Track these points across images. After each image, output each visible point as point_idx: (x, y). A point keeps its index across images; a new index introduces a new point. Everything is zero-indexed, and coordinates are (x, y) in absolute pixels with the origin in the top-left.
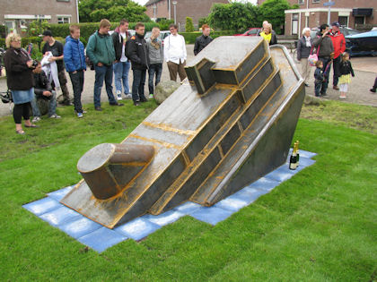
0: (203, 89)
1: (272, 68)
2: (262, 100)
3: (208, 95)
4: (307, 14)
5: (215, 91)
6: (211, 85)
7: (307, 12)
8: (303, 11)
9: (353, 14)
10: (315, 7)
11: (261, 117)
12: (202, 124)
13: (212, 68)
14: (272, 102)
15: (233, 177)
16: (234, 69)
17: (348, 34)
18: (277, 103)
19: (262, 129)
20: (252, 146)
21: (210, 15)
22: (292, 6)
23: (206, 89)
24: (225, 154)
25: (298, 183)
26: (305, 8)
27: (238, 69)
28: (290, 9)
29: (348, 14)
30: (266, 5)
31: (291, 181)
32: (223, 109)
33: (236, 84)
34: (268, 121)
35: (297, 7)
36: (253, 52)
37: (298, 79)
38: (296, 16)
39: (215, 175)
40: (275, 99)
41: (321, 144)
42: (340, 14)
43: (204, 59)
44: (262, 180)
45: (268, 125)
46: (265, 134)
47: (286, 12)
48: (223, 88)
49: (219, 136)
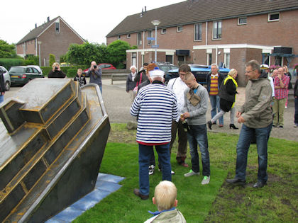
0: (12, 128)
1: (79, 106)
2: (68, 136)
3: (16, 134)
4: (143, 53)
5: (24, 129)
6: (20, 124)
7: (143, 51)
8: (140, 50)
9: (176, 53)
10: (149, 48)
11: (67, 152)
12: (4, 164)
13: (20, 109)
14: (78, 137)
15: (33, 212)
16: (39, 110)
17: (171, 69)
18: (82, 138)
19: (65, 163)
20: (54, 181)
21: (67, 53)
22: (132, 47)
23: (15, 129)
24: (29, 189)
25: (100, 211)
26: (142, 48)
27: (43, 110)
28: (131, 49)
29: (173, 54)
30: (112, 46)
31: (93, 209)
32: (27, 147)
33: (42, 123)
34: (72, 155)
35: (136, 48)
36: (59, 94)
37: (103, 115)
38: (134, 55)
39: (17, 212)
40: (81, 134)
41: (132, 167)
42: (167, 54)
43: (12, 101)
44: (68, 210)
45: (70, 160)
46: (68, 169)
47: (127, 51)
48: (31, 126)
49: (22, 173)
